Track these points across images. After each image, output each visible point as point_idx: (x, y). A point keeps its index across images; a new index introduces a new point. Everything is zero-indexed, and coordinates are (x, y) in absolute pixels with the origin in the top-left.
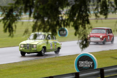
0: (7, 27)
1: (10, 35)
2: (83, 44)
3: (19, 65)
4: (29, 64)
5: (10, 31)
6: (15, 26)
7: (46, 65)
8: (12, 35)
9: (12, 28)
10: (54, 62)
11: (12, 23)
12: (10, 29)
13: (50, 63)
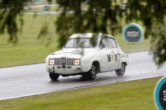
0: (5, 23)
1: (11, 39)
2: (160, 56)
3: (43, 101)
4: (64, 97)
5: (10, 31)
6: (22, 21)
7: (97, 99)
8: (14, 39)
9: (15, 25)
10: (114, 94)
11: (15, 15)
12: (12, 26)
13: (107, 95)
